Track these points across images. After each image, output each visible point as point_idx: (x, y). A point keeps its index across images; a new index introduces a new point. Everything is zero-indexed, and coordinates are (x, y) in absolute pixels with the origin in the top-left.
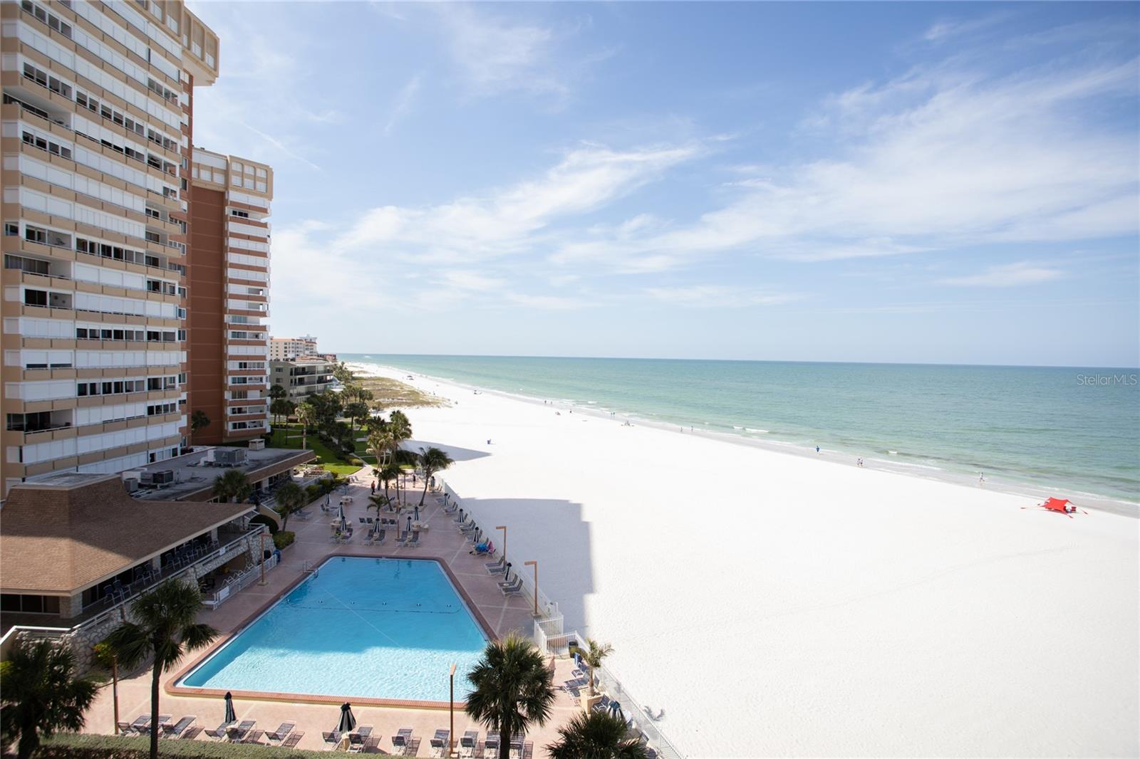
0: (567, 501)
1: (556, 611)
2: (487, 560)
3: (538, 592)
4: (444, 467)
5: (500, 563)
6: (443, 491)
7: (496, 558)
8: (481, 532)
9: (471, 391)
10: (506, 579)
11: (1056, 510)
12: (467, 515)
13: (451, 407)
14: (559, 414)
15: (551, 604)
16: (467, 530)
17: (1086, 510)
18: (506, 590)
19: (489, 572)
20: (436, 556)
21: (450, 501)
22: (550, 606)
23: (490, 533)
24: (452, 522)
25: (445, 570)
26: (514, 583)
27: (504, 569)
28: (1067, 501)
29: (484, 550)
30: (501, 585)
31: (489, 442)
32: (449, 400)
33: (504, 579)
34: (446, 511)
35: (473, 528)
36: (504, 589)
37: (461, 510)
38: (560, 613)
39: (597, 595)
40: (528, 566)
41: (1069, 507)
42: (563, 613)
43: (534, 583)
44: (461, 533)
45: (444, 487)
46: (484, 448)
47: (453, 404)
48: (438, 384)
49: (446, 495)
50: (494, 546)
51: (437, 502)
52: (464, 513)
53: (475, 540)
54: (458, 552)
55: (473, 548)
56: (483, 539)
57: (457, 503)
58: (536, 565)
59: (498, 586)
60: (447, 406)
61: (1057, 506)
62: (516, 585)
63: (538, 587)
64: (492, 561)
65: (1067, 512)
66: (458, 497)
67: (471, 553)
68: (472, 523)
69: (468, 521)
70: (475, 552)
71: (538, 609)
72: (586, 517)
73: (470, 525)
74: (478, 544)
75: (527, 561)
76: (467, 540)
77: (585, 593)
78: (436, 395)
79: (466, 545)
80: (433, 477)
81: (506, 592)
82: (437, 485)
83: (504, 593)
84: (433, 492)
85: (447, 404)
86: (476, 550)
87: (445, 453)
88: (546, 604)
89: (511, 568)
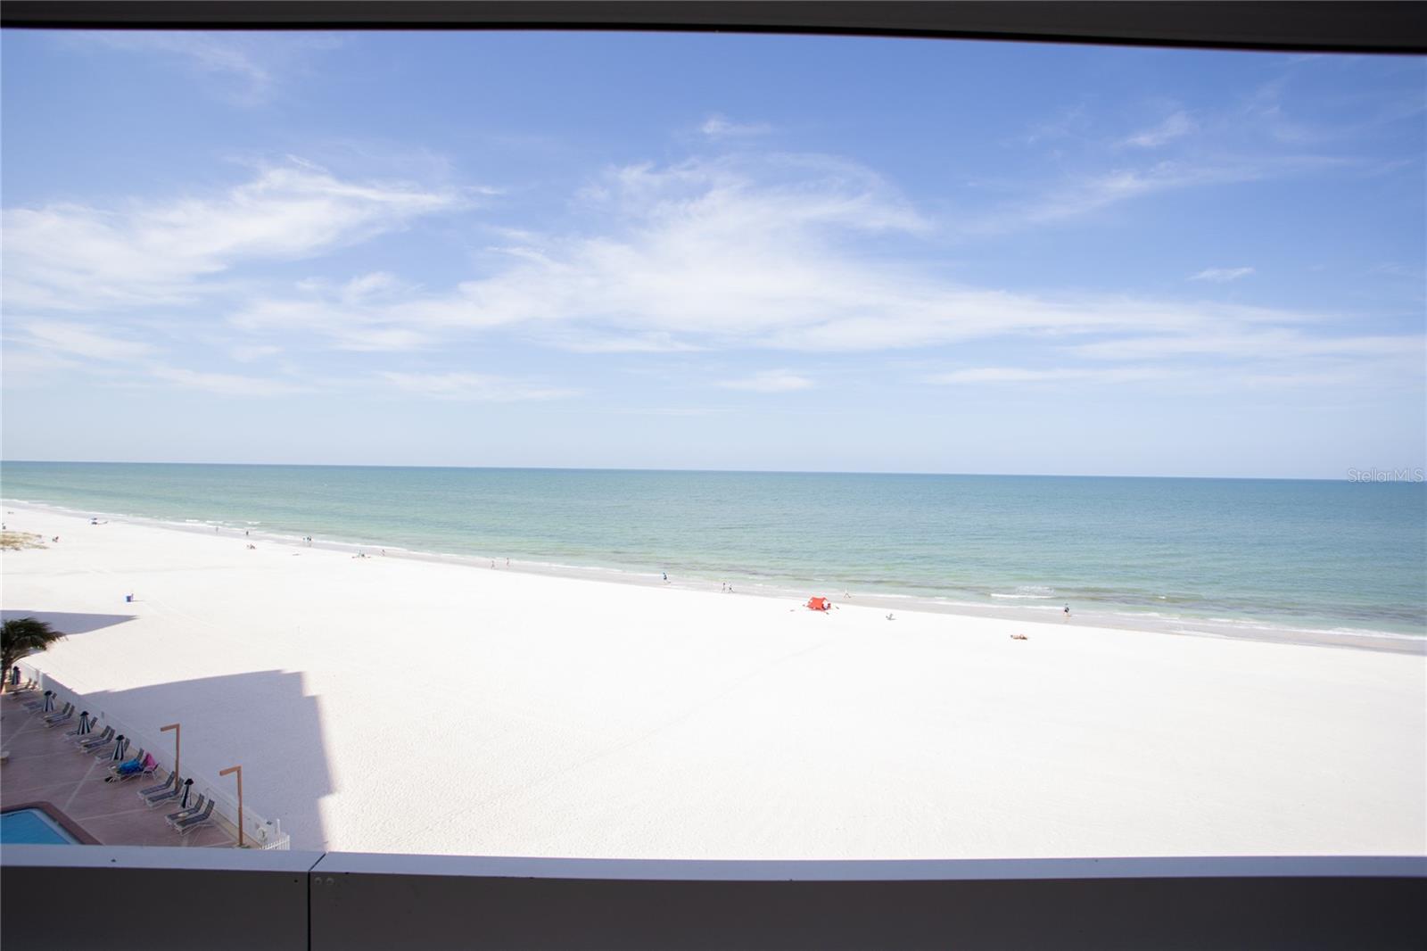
0: (278, 671)
1: (276, 832)
2: (142, 784)
3: (243, 813)
4: (44, 648)
5: (168, 784)
6: (40, 688)
7: (159, 777)
8: (128, 742)
9: (85, 520)
10: (184, 805)
11: (817, 609)
12: (95, 720)
13: (45, 548)
14: (252, 547)
15: (269, 823)
16: (97, 744)
17: (838, 605)
18: (184, 823)
19: (148, 802)
20: (31, 800)
21: (58, 703)
22: (264, 828)
23: (145, 739)
24: (63, 737)
25: (54, 819)
26: (197, 808)
27: (177, 791)
28: (824, 599)
29: (135, 770)
30: (173, 817)
31: (129, 599)
32: (40, 536)
33: (179, 806)
34: (49, 721)
35: (109, 740)
36: (178, 823)
37: (85, 714)
38: (284, 834)
39: (337, 794)
40: (224, 776)
41: (825, 604)
42: (288, 833)
43: (237, 802)
44: (85, 751)
45: (40, 682)
46: (124, 609)
47: (48, 543)
48: (11, 510)
49: (48, 693)
50: (156, 758)
51: (26, 708)
52: (90, 718)
53: (116, 758)
54: (82, 783)
55: (112, 771)
56: (132, 753)
57: (72, 703)
58: (239, 772)
59: (168, 820)
60: (37, 547)
61: (818, 605)
62: (203, 809)
63: (243, 806)
64: (152, 784)
65: (825, 609)
66: (74, 694)
67: (107, 780)
68: (106, 731)
69: (99, 728)
70: (118, 777)
71: (244, 837)
72: (311, 689)
73: (103, 735)
74: (121, 764)
75: (222, 769)
76: (97, 760)
77: (318, 797)
78: (7, 529)
79: (97, 768)
80: (16, 669)
81: (183, 826)
82: (24, 680)
83: (179, 828)
84: (16, 694)
85: (35, 543)
86: (118, 772)
87: (44, 624)
88: (258, 827)
89: (192, 787)
